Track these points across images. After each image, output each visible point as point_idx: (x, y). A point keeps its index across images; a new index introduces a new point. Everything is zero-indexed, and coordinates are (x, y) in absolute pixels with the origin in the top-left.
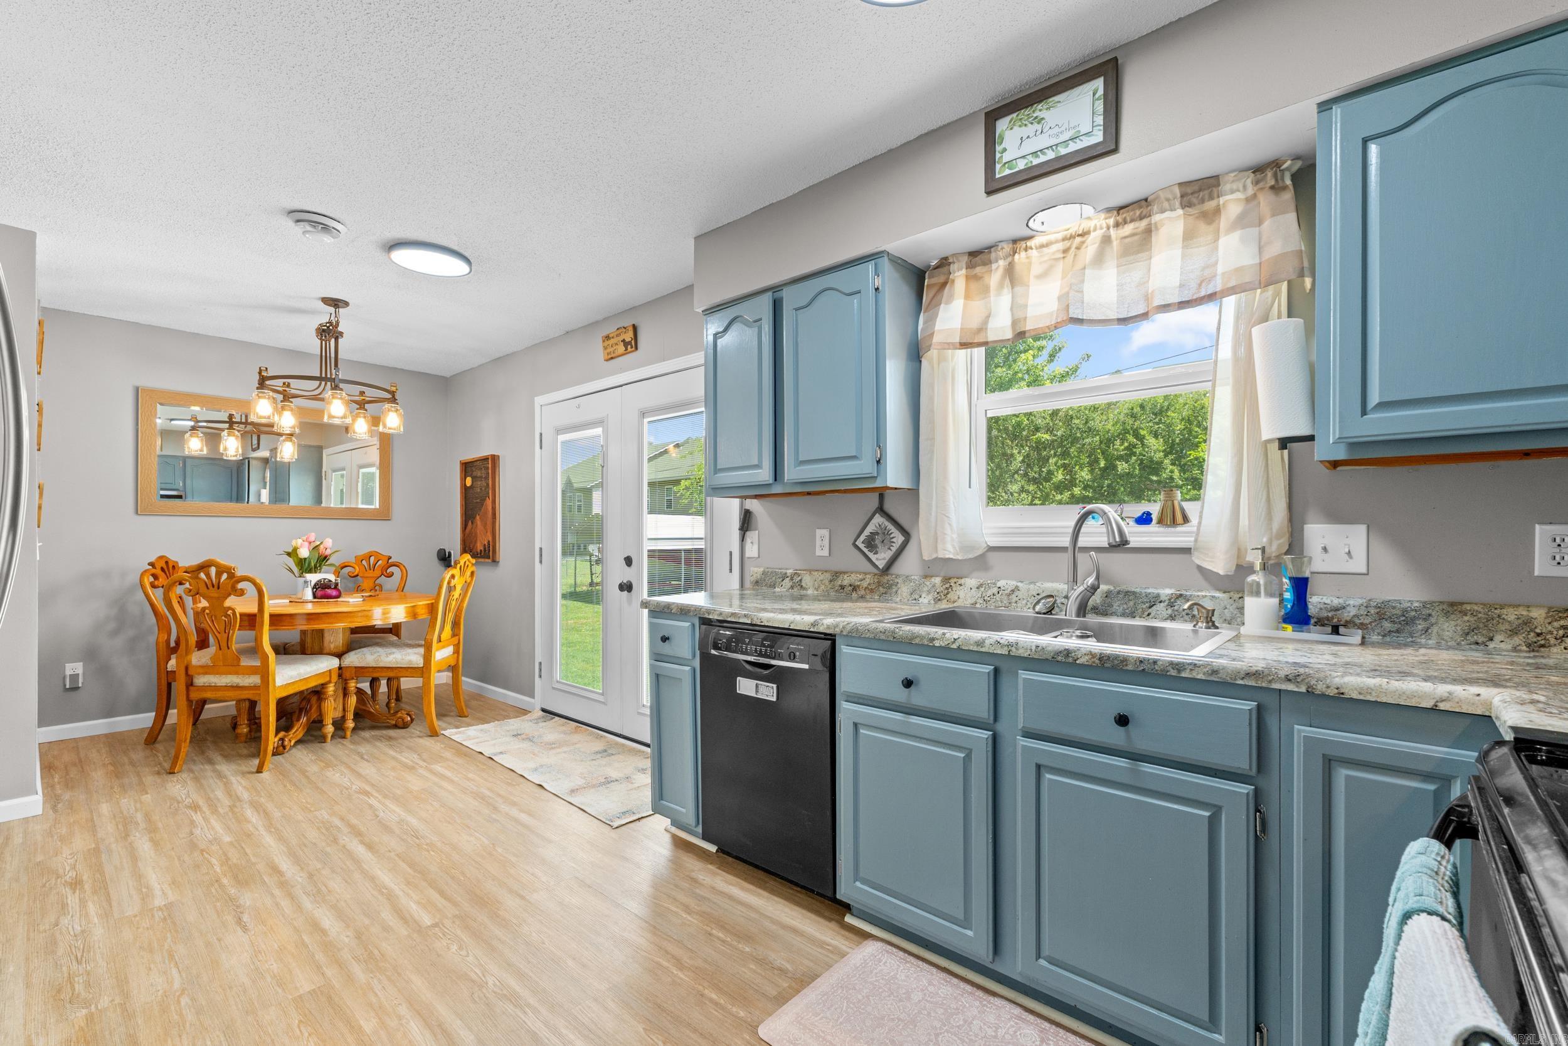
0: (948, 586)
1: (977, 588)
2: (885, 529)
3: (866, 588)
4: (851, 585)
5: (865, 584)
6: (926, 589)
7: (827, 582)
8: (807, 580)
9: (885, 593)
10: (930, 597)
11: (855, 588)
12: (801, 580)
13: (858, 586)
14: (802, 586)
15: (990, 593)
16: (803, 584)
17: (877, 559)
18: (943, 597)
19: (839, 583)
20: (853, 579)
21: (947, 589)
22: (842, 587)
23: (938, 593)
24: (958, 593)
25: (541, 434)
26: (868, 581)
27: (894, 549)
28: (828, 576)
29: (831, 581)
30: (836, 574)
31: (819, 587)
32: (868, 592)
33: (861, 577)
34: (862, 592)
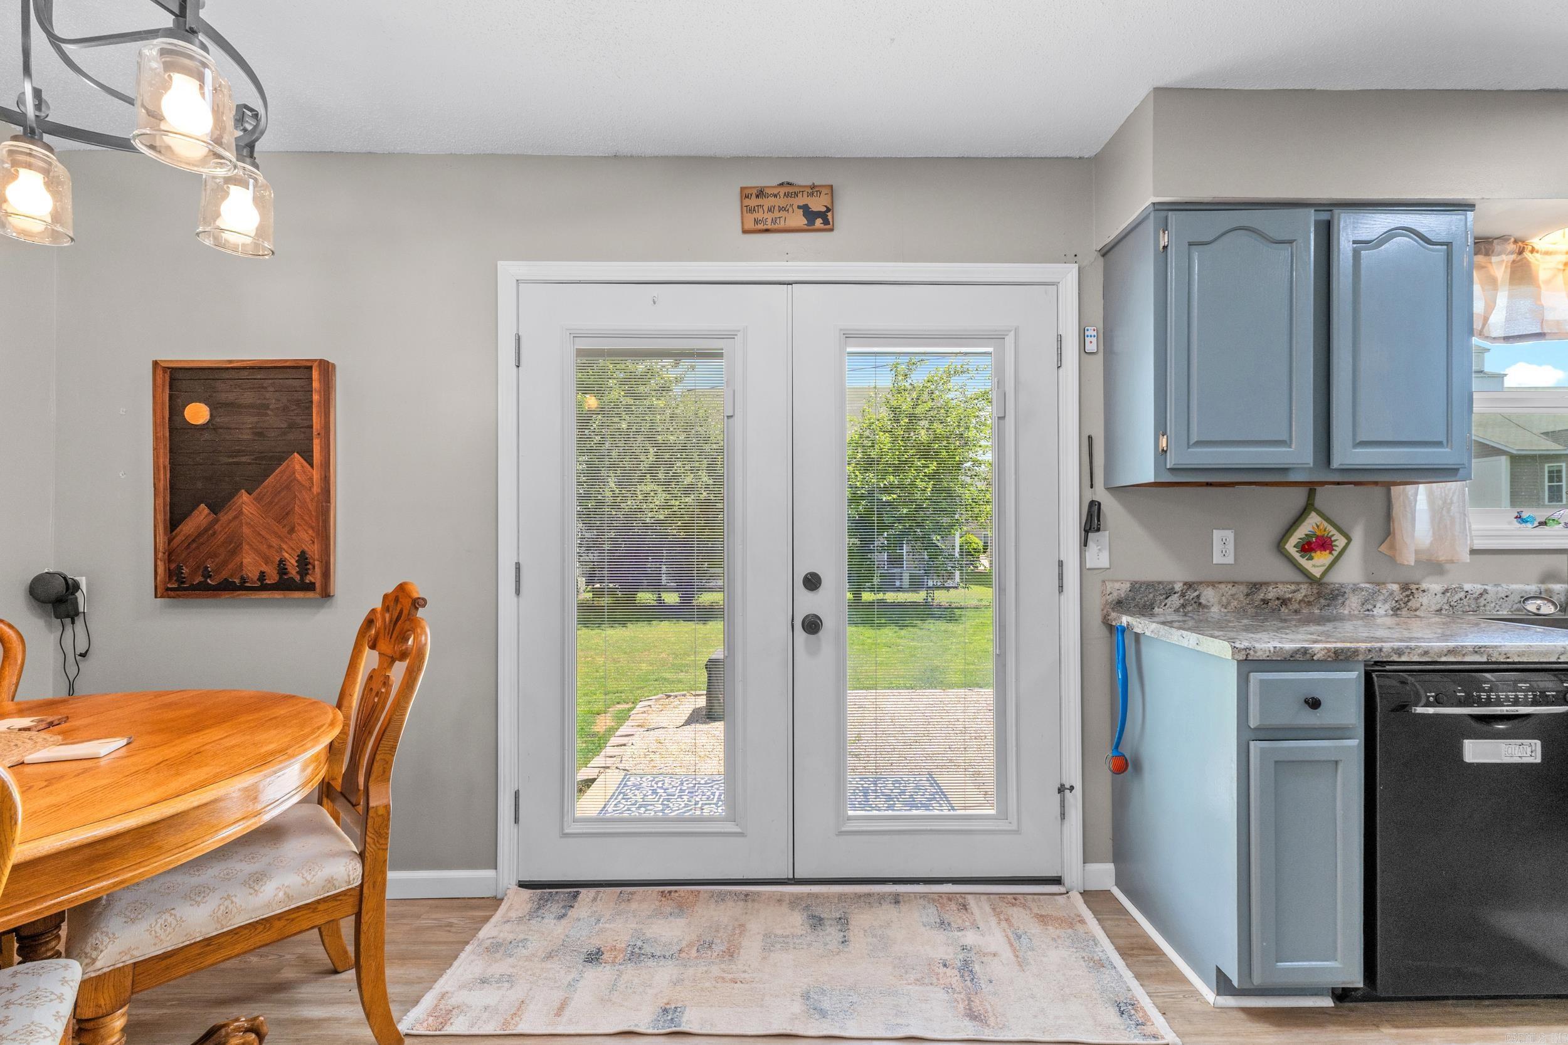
0: (1408, 593)
1: (1443, 593)
2: (1325, 530)
3: (1300, 601)
4: (1278, 599)
5: (1299, 596)
6: (1381, 598)
7: (1242, 598)
8: (1209, 595)
9: (1328, 605)
10: (1387, 606)
11: (1284, 602)
12: (1198, 597)
13: (1290, 599)
14: (1200, 604)
15: (1457, 597)
16: (1203, 601)
17: (1314, 566)
18: (1403, 605)
19: (1262, 596)
20: (1283, 590)
21: (1408, 596)
22: (1266, 602)
23: (1397, 601)
24: (1420, 600)
25: (518, 339)
26: (1303, 592)
27: (1335, 553)
28: (1244, 589)
29: (1247, 595)
30: (1255, 587)
31: (1229, 603)
32: (1303, 605)
33: (1293, 587)
34: (1296, 606)
